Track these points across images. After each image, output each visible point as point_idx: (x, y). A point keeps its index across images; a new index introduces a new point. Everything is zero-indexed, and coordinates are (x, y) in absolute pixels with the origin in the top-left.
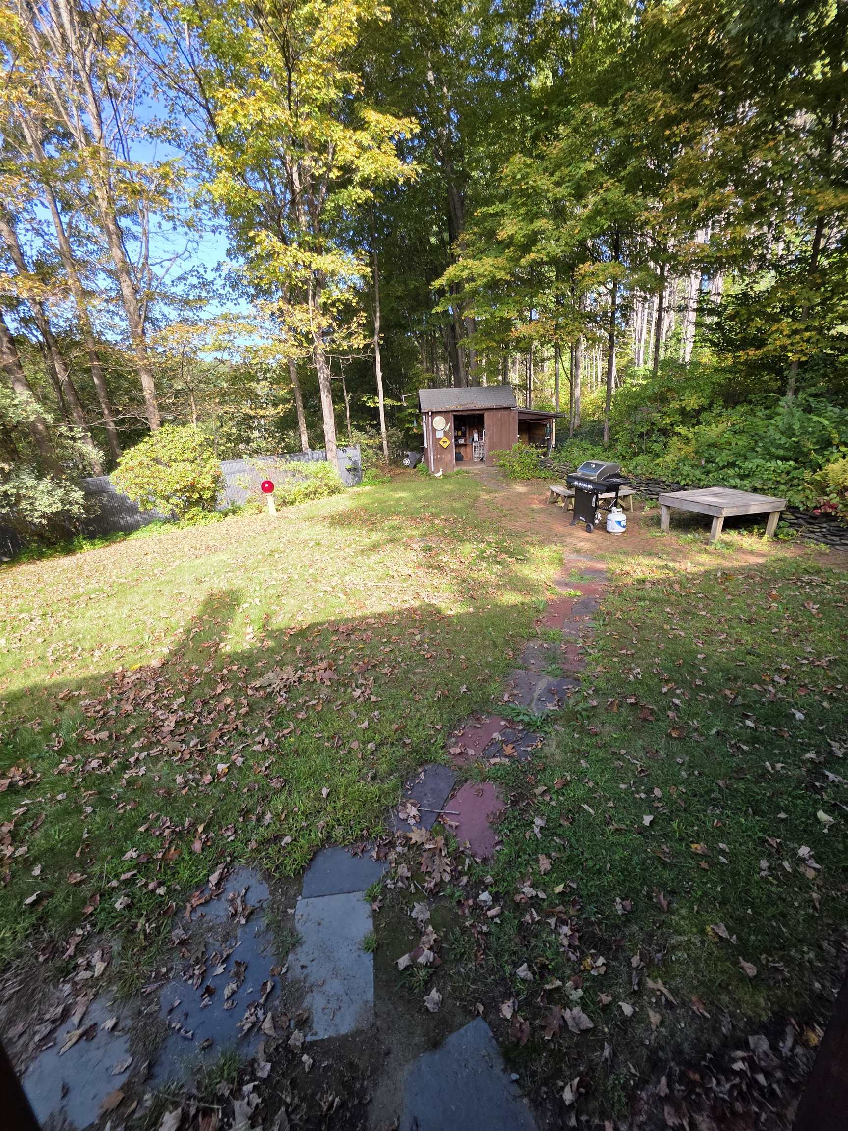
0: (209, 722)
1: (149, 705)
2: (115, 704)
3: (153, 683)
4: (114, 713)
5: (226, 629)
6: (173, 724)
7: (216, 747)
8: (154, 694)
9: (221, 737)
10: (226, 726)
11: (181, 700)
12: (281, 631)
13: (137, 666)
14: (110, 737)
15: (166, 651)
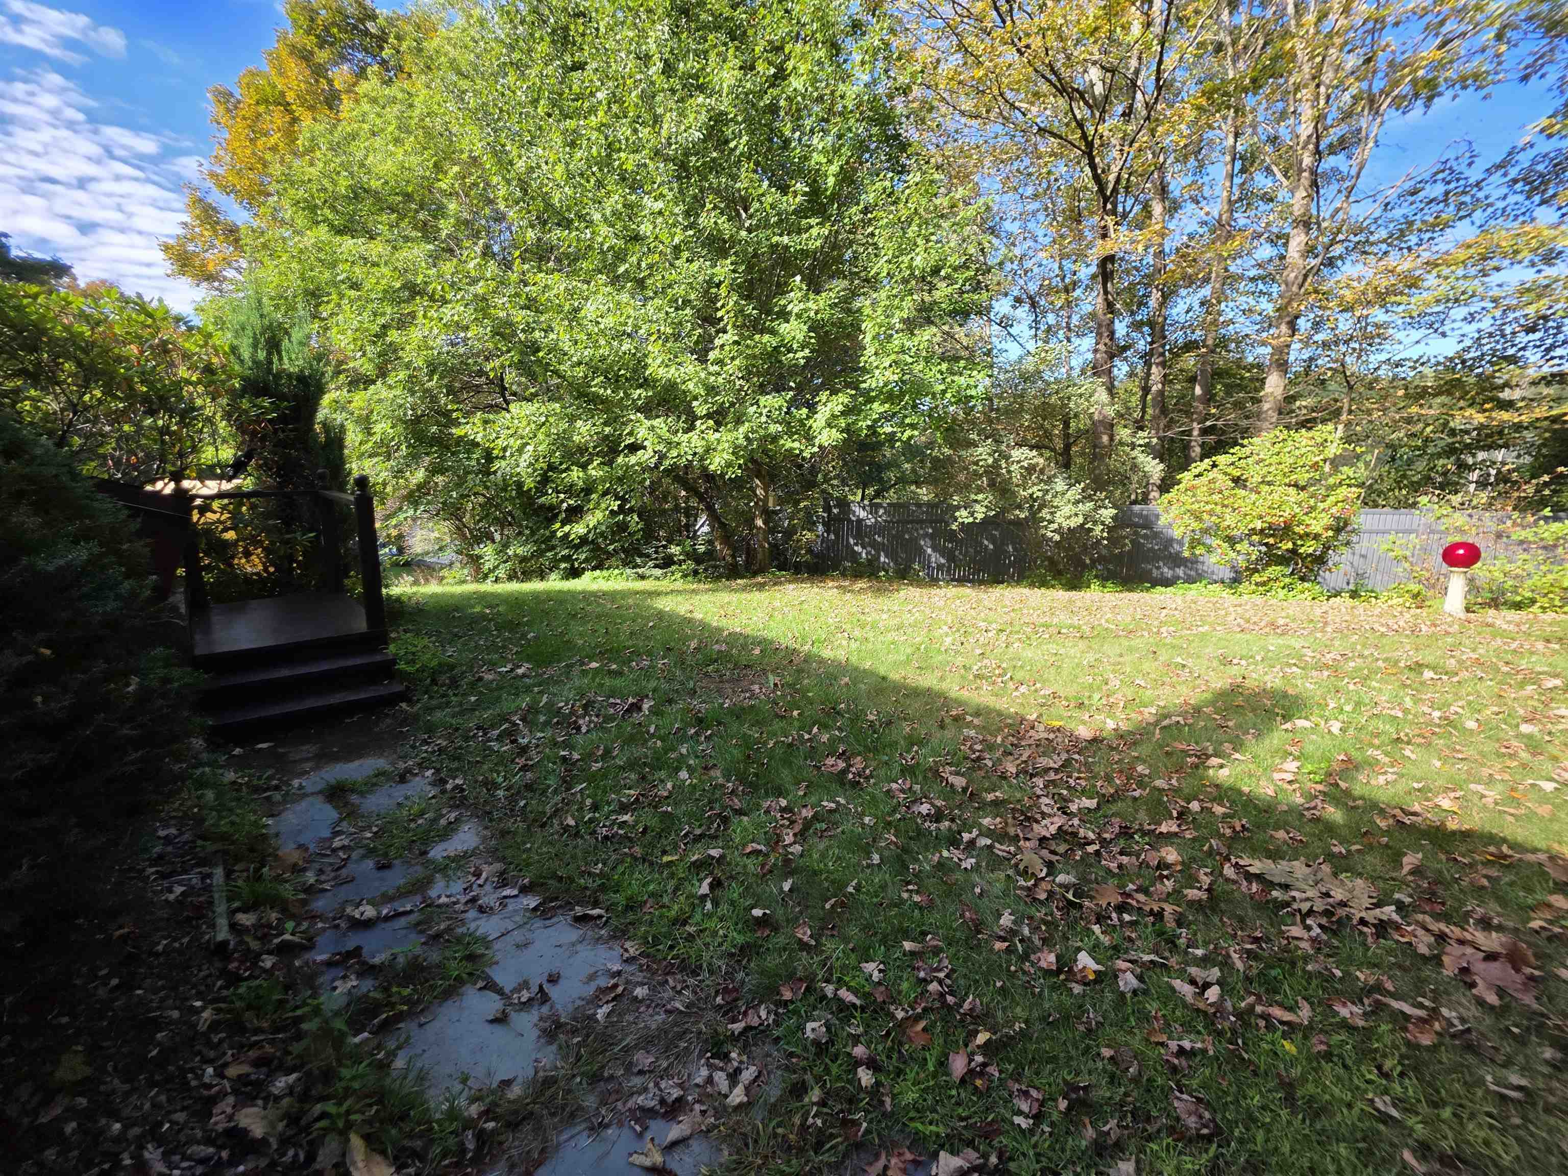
0: (1113, 866)
1: (1040, 782)
2: (998, 754)
3: (1064, 756)
4: (990, 764)
5: (1238, 745)
6: (1053, 829)
7: (1100, 919)
8: (1057, 771)
9: (1121, 908)
10: (1141, 897)
11: (1091, 803)
12: (1374, 806)
13: (1057, 724)
14: (965, 790)
15: (1111, 724)
